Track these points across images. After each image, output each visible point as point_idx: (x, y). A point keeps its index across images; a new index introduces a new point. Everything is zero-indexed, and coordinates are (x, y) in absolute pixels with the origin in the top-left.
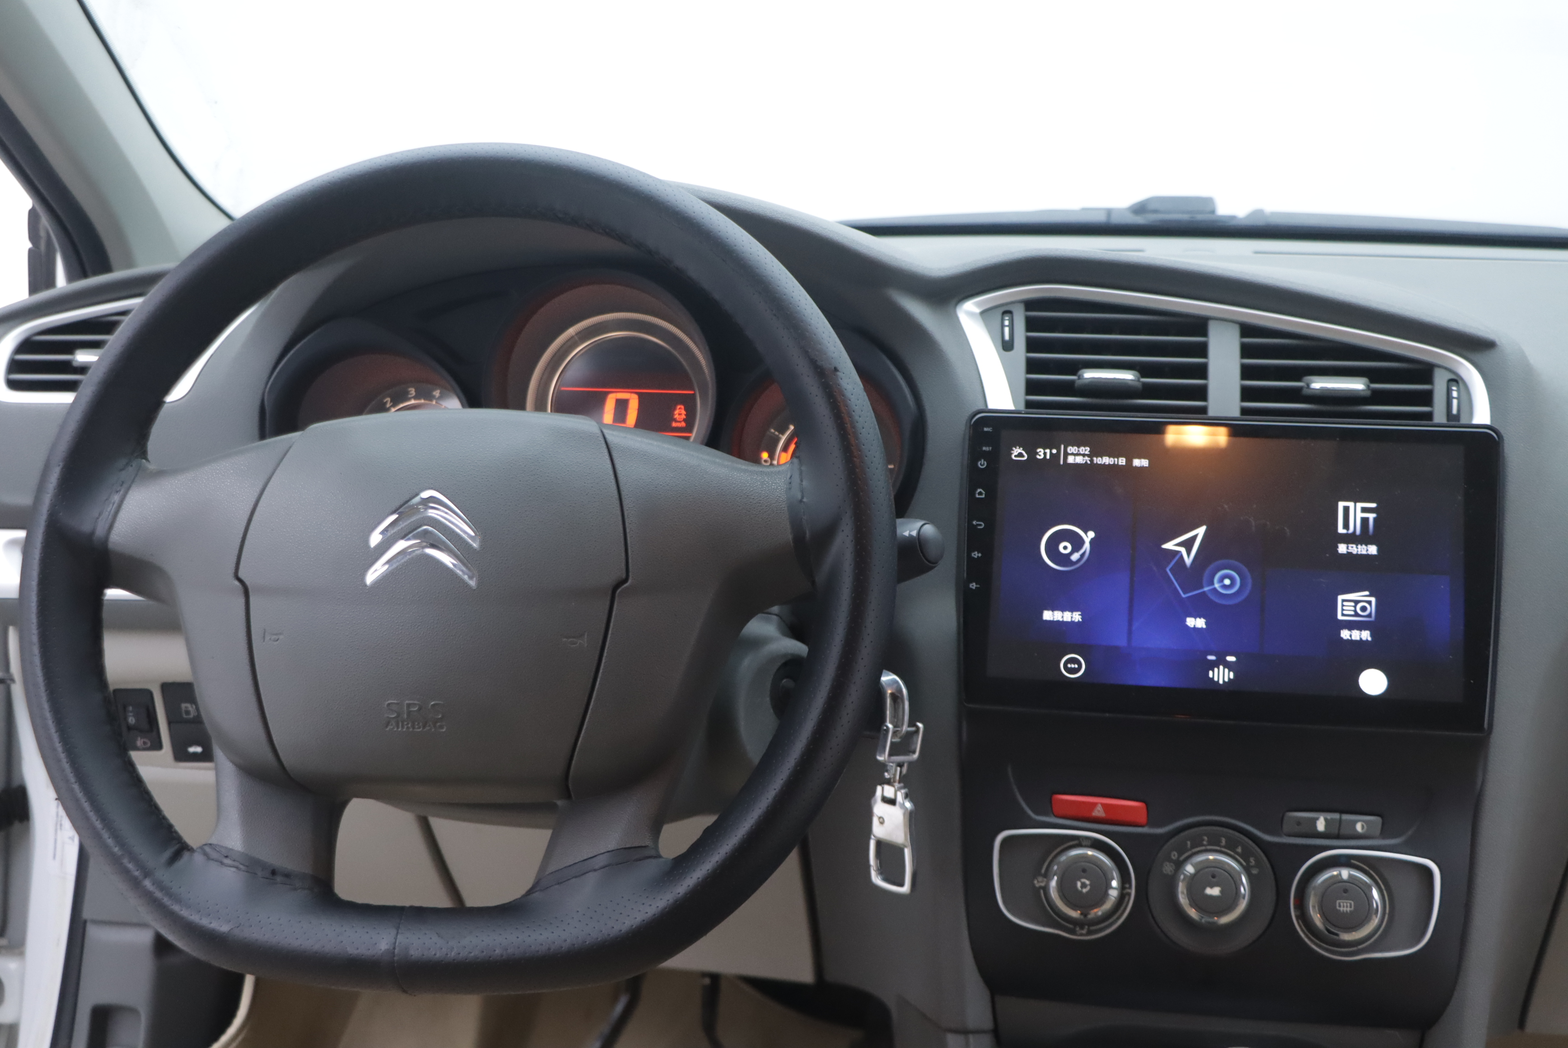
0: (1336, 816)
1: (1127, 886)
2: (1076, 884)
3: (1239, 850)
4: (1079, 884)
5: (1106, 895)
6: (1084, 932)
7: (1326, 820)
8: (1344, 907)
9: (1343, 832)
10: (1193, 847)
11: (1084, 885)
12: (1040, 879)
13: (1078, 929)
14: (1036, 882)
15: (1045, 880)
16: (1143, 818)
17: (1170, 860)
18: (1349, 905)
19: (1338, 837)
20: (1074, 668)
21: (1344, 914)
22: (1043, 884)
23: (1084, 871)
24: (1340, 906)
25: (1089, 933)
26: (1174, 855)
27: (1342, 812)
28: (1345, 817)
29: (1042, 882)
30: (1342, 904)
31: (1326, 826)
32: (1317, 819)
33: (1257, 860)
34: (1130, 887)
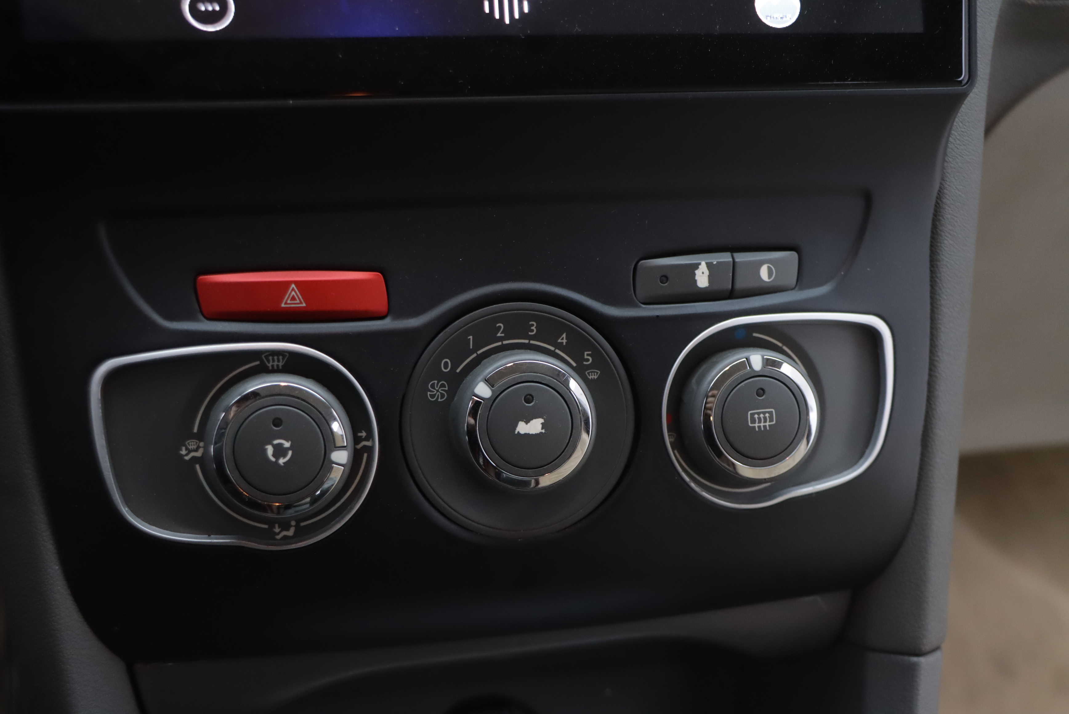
0: (725, 257)
1: (364, 434)
2: (265, 450)
3: (563, 340)
4: (270, 450)
5: (327, 464)
6: (291, 533)
7: (709, 265)
8: (760, 422)
9: (741, 284)
10: (478, 346)
11: (279, 451)
12: (192, 444)
13: (277, 530)
14: (184, 452)
15: (202, 444)
16: (380, 304)
17: (440, 376)
18: (767, 415)
19: (731, 294)
20: (214, 11)
21: (763, 433)
22: (198, 454)
23: (277, 422)
24: (753, 421)
25: (301, 533)
26: (446, 365)
27: (734, 249)
28: (741, 257)
29: (196, 450)
30: (756, 416)
31: (711, 278)
32: (696, 266)
33: (596, 354)
34: (370, 436)
